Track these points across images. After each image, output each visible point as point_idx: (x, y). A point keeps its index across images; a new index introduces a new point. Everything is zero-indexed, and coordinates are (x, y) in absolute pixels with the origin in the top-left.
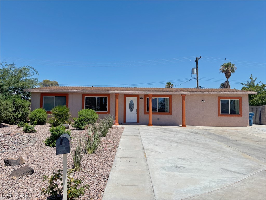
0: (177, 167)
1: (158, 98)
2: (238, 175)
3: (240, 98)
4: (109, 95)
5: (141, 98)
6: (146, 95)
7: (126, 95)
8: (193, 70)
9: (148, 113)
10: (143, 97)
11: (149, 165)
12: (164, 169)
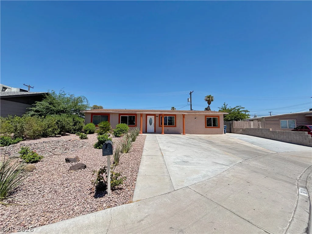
0: (184, 162)
1: (168, 116)
2: (224, 166)
3: (218, 116)
4: (136, 114)
5: (157, 116)
6: (160, 115)
7: (147, 115)
8: (188, 99)
9: (162, 126)
10: (158, 116)
11: (165, 161)
12: (176, 163)
